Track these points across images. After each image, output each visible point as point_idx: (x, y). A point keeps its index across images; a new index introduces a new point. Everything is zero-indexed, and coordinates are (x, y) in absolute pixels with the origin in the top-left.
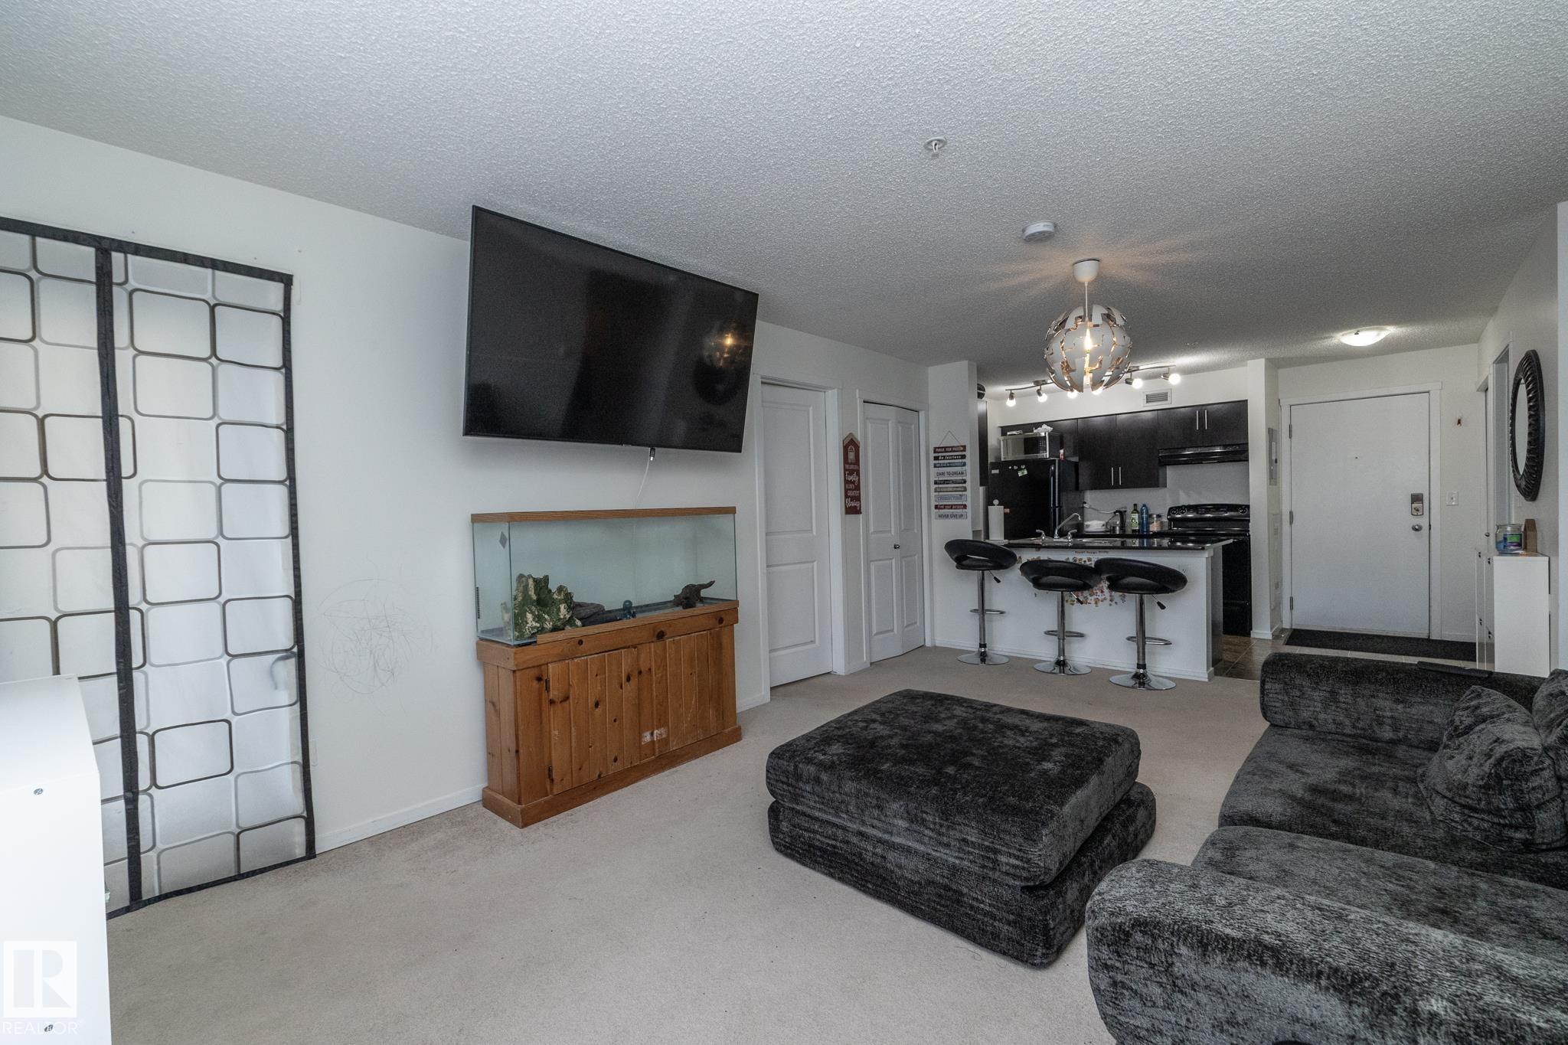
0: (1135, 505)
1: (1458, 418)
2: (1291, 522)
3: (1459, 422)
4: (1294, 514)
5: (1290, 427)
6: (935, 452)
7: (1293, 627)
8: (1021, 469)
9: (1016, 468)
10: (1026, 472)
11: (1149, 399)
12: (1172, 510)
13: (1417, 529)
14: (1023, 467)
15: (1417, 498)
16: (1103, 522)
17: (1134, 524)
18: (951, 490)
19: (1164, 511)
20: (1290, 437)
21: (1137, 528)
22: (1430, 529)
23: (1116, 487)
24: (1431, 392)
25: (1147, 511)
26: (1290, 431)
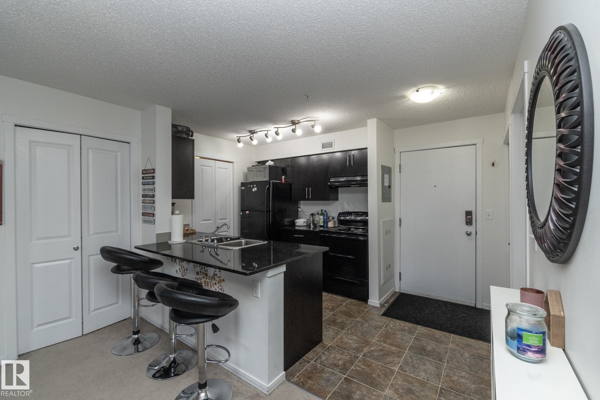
0: (322, 210)
1: (493, 162)
2: (400, 226)
3: (493, 165)
4: (402, 220)
5: (400, 165)
6: (143, 174)
7: (401, 292)
8: (253, 187)
9: (252, 186)
10: (256, 189)
11: (324, 146)
12: (340, 214)
13: (469, 234)
14: (255, 186)
15: (469, 214)
16: (306, 220)
17: (321, 222)
18: (148, 202)
19: (336, 215)
20: (400, 172)
21: (322, 225)
22: (476, 234)
23: (308, 199)
24: (477, 145)
25: (327, 214)
26: (400, 168)
